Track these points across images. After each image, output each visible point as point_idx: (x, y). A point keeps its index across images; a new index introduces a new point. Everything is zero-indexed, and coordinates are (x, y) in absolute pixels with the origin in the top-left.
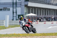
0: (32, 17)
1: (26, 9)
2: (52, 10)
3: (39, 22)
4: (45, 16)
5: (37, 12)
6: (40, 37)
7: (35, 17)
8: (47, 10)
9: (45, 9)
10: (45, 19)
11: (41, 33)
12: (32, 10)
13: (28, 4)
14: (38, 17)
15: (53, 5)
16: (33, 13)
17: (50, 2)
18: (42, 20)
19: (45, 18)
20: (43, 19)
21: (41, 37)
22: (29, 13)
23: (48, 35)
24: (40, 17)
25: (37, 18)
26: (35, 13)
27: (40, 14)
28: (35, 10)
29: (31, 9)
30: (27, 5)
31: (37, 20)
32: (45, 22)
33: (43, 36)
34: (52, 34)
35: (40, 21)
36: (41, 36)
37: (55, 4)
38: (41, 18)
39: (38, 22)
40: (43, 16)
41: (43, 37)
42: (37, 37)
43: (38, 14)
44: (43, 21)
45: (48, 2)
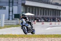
1: (23, 8)
2: (50, 10)
4: (43, 16)
5: (35, 12)
6: (38, 38)
7: (32, 16)
9: (44, 8)
10: (44, 20)
11: (39, 34)
13: (25, 2)
14: (36, 17)
15: (52, 4)
16: (30, 13)
17: (49, 1)
18: (39, 20)
19: (43, 18)
20: (41, 19)
21: (39, 38)
22: (26, 12)
24: (38, 16)
25: (35, 18)
26: (32, 13)
27: (37, 13)
28: (32, 10)
29: (29, 9)
30: (25, 4)
31: (34, 20)
32: (43, 23)
36: (39, 37)
38: (39, 18)
40: (41, 16)
41: (42, 38)
42: (35, 38)
43: (35, 14)
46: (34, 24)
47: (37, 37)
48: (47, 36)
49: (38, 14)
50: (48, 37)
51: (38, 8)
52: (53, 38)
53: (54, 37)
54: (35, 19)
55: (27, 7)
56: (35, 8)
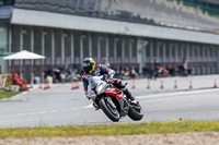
0: (27, 63)
1: (5, 34)
2: (101, 38)
3: (54, 82)
4: (77, 62)
5: (45, 45)
6: (58, 139)
8: (83, 37)
11: (60, 125)
12: (27, 38)
13: (11, 15)
14: (50, 66)
15: (106, 16)
16: (29, 51)
18: (63, 76)
19: (75, 66)
20: (69, 73)
21: (63, 139)
22: (15, 50)
23: (88, 134)
24: (58, 63)
25: (46, 69)
26: (37, 51)
27: (56, 51)
28: (37, 40)
30: (9, 19)
31: (45, 77)
33: (71, 136)
34: (105, 129)
35: (58, 79)
36: (60, 135)
37: (115, 13)
38: (62, 69)
39: (51, 85)
40: (68, 62)
41: (70, 139)
42: (46, 140)
43: (48, 54)
44: (67, 81)
45: (86, 8)
46: (45, 88)
47: (56, 135)
48: (92, 131)
49: (58, 54)
50: (94, 134)
51: (57, 31)
52: (112, 138)
53: (115, 134)
54: (49, 73)
55: (19, 32)
56: (45, 33)
